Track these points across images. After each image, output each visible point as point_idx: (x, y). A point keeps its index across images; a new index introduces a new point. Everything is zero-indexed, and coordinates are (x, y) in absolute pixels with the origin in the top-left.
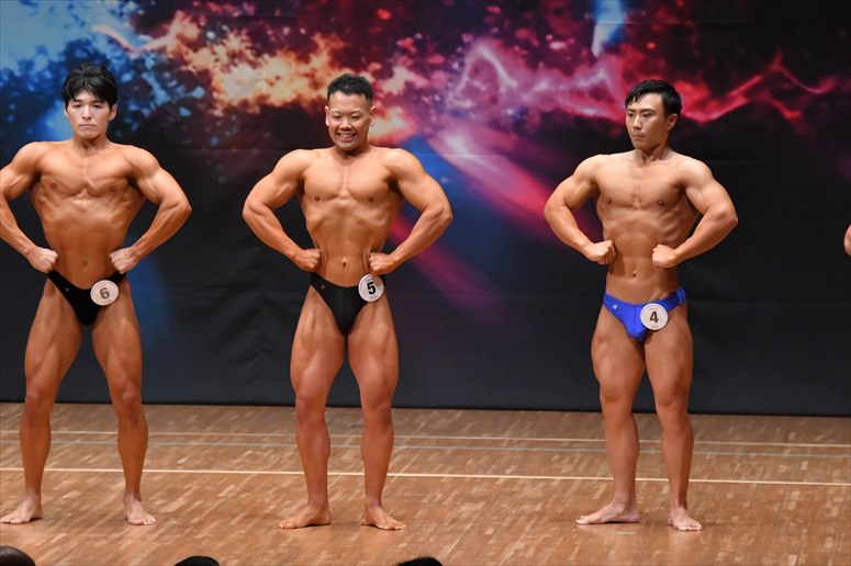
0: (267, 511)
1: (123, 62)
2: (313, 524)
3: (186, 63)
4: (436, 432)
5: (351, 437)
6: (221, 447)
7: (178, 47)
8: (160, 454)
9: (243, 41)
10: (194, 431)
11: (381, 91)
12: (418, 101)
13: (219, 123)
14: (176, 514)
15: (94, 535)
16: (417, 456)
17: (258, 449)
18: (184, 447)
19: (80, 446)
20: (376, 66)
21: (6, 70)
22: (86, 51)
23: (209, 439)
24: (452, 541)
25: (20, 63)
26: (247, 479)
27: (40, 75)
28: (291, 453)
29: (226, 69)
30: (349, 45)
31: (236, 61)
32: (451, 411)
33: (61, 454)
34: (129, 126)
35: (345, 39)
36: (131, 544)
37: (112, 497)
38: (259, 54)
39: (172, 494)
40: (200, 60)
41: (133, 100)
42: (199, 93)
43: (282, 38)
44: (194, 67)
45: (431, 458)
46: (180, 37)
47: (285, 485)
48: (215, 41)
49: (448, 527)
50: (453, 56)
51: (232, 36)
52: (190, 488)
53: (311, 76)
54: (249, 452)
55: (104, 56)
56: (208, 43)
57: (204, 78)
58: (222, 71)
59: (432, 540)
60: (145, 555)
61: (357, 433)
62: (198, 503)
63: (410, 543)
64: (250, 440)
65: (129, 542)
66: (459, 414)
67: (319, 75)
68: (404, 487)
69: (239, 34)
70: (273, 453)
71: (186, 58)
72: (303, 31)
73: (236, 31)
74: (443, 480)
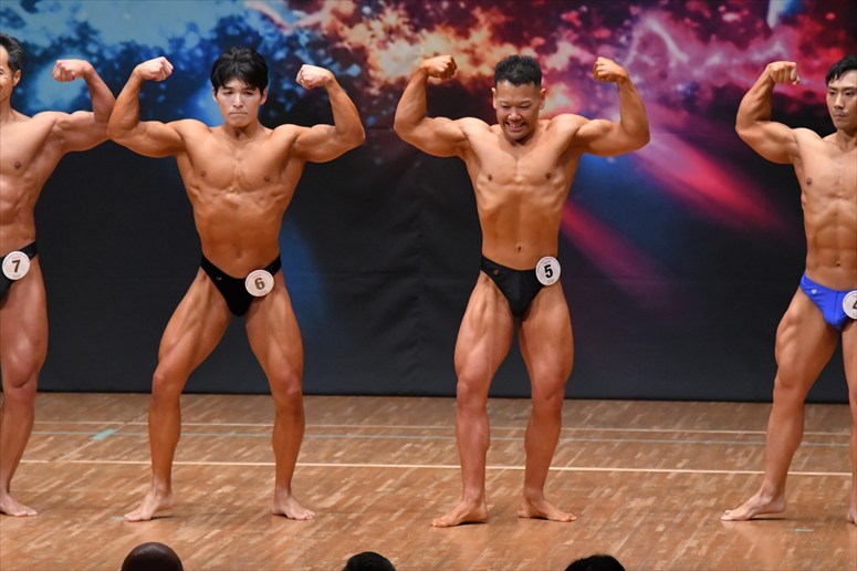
0: (427, 506)
1: (276, 39)
3: (341, 40)
4: (604, 424)
5: (515, 430)
6: (378, 440)
7: (333, 22)
8: (315, 448)
9: (400, 16)
10: (351, 423)
11: (545, 67)
12: (583, 77)
13: (375, 102)
14: (333, 510)
15: (249, 532)
16: (583, 449)
17: (417, 441)
18: (340, 439)
19: (234, 438)
20: (539, 41)
21: (156, 48)
22: (239, 28)
23: (367, 432)
24: (621, 538)
25: (170, 41)
26: (407, 473)
27: (191, 53)
28: (452, 446)
29: (383, 45)
30: (510, 19)
31: (393, 37)
32: (618, 402)
33: (215, 447)
34: (283, 105)
35: (505, 14)
36: (288, 541)
37: (268, 492)
38: (416, 29)
39: (329, 490)
40: (356, 36)
41: (287, 78)
42: (354, 70)
43: (441, 13)
44: (350, 44)
45: (598, 451)
46: (335, 12)
47: (445, 479)
48: (371, 17)
49: (616, 523)
50: (620, 30)
51: (388, 11)
52: (347, 482)
53: (470, 51)
54: (408, 445)
55: (257, 33)
56: (364, 18)
57: (360, 55)
58: (379, 47)
59: (600, 537)
60: (301, 552)
61: (521, 425)
62: (357, 498)
63: (576, 540)
64: (409, 432)
65: (285, 538)
66: (627, 405)
67: (479, 51)
68: (571, 482)
69: (396, 9)
70: (434, 445)
71: (341, 34)
72: (462, 5)
73: (393, 6)
74: (611, 475)
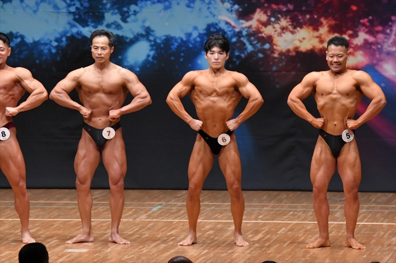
0: (300, 240)
1: (232, 33)
2: (322, 246)
3: (261, 33)
4: (380, 203)
5: (339, 206)
6: (277, 210)
7: (258, 25)
8: (250, 214)
9: (287, 22)
10: (266, 203)
11: (352, 44)
12: (370, 48)
13: (276, 60)
14: (258, 241)
15: (220, 251)
16: (371, 215)
17: (296, 211)
18: (261, 210)
19: (214, 210)
20: (350, 32)
21: (179, 37)
22: (216, 28)
23: (273, 207)
24: (388, 254)
25: (186, 34)
26: (291, 225)
27: (195, 39)
28: (311, 213)
29: (280, 35)
30: (338, 22)
31: (284, 31)
32: (387, 194)
33: (206, 213)
34: (235, 62)
35: (335, 20)
36: (238, 256)
37: (229, 233)
38: (295, 28)
39: (256, 232)
40: (268, 31)
41: (237, 50)
42: (267, 46)
43: (306, 20)
44: (265, 34)
45: (378, 215)
46: (259, 21)
47: (308, 228)
48: (275, 22)
49: (386, 248)
50: (387, 27)
51: (282, 20)
52: (264, 229)
53: (319, 37)
54: (291, 213)
55: (224, 30)
56: (272, 23)
57: (270, 39)
58: (278, 36)
59: (378, 254)
60: (244, 260)
61: (342, 204)
62: (268, 236)
63: (368, 255)
64: (292, 207)
65: (237, 254)
66: (391, 195)
67: (323, 37)
68: (365, 229)
69: (286, 19)
70: (302, 213)
71: (261, 30)
72: (316, 16)
73: (284, 17)
74: (383, 226)
